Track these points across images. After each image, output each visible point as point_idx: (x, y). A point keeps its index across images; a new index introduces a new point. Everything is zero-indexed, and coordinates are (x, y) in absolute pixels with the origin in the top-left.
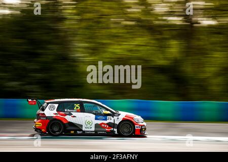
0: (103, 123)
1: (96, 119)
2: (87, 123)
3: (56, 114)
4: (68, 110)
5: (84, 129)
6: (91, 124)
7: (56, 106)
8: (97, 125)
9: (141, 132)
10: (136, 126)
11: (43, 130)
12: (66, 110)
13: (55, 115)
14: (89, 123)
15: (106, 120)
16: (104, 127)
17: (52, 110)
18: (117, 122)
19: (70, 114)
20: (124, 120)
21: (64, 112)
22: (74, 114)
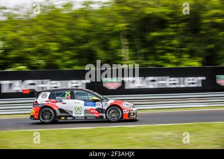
0: (92, 109)
1: (85, 105)
2: (76, 110)
3: (47, 101)
4: (59, 98)
5: (74, 115)
6: (80, 110)
7: (49, 94)
8: (86, 111)
9: (129, 116)
10: (123, 110)
11: (36, 117)
12: (57, 98)
13: (46, 103)
14: (78, 109)
15: (95, 105)
16: (93, 113)
17: (44, 98)
18: (105, 108)
19: (61, 101)
20: (112, 105)
21: (55, 99)
22: (64, 101)
